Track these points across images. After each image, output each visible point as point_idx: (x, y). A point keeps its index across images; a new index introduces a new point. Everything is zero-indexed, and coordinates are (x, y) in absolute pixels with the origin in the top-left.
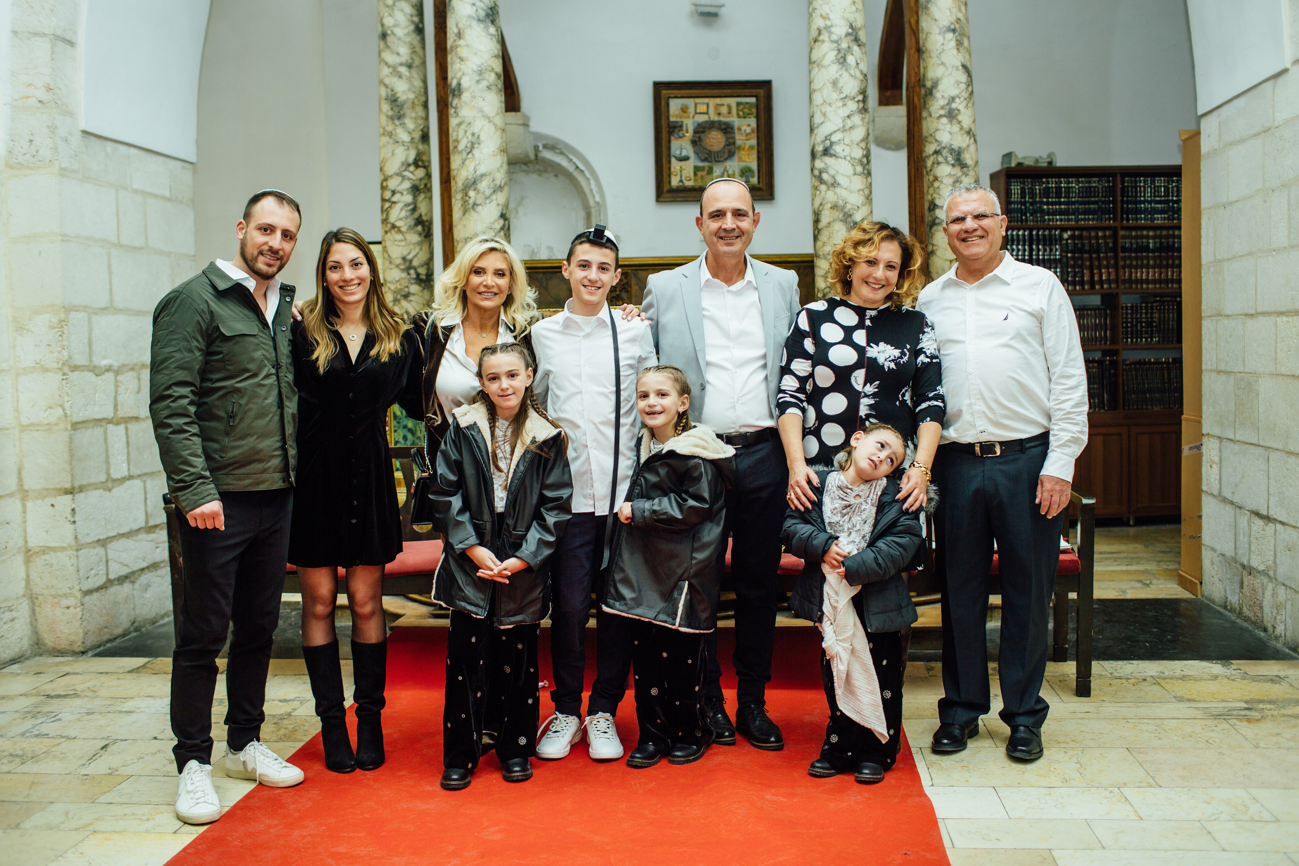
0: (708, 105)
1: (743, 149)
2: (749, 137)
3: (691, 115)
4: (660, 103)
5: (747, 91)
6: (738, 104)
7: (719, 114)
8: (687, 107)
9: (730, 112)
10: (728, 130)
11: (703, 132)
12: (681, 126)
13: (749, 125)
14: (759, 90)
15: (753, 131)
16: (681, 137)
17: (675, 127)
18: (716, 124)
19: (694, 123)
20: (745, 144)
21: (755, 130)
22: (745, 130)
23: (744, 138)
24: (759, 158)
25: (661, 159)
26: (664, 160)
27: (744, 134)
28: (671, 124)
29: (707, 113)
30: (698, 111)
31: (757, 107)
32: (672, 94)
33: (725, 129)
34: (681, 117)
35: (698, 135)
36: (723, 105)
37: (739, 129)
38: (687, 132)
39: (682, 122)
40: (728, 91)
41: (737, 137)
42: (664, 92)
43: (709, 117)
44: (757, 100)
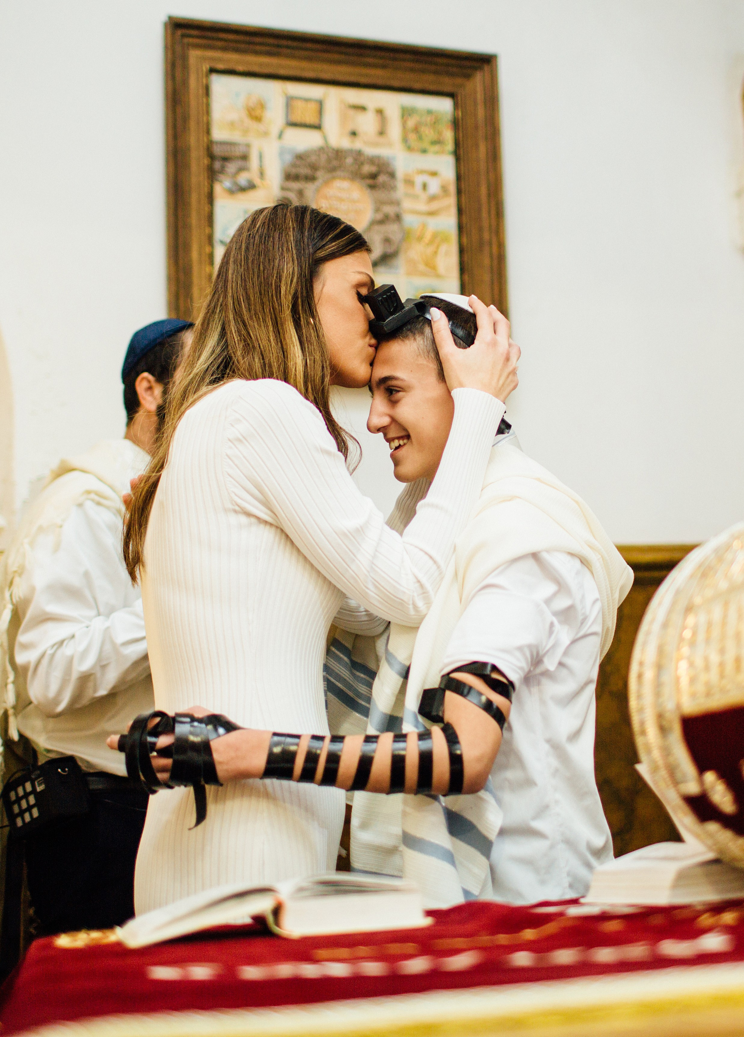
0: (320, 104)
1: (420, 239)
2: (435, 206)
3: (275, 131)
4: (185, 82)
5: (428, 80)
6: (406, 112)
7: (354, 134)
8: (262, 105)
9: (382, 133)
10: (382, 178)
11: (311, 179)
12: (245, 157)
13: (434, 174)
14: (459, 81)
15: (444, 189)
16: (243, 189)
17: (226, 159)
18: (349, 160)
19: (282, 153)
20: (424, 226)
21: (452, 189)
22: (425, 186)
23: (422, 207)
24: (463, 269)
25: (187, 248)
26: (195, 255)
27: (423, 196)
28: (217, 150)
29: (318, 127)
30: (297, 118)
31: (456, 124)
32: (220, 60)
33: (374, 176)
34: (246, 132)
35: (296, 185)
36: (363, 108)
37: (409, 182)
38: (262, 174)
39: (248, 146)
40: (377, 75)
41: (407, 204)
42: (194, 55)
43: (325, 138)
44: (456, 106)
